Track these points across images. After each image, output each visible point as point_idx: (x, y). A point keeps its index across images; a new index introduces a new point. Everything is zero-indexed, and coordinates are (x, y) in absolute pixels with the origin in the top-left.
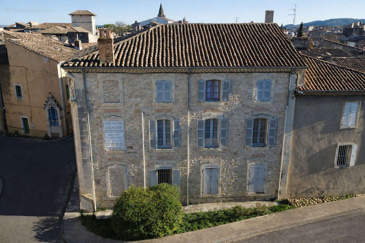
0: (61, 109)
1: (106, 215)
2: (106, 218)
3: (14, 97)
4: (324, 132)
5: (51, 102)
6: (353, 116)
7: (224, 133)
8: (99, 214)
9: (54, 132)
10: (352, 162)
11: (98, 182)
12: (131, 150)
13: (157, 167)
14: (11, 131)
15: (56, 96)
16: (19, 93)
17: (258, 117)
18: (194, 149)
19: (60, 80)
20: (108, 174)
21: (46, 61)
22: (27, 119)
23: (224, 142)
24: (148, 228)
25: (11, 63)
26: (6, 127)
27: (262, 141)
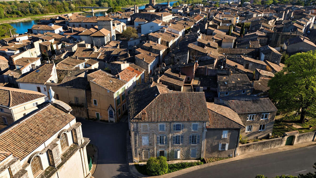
0: (115, 111)
1: (142, 164)
2: (143, 165)
3: (93, 104)
4: (217, 139)
5: (110, 108)
6: (226, 135)
7: (182, 140)
8: (140, 164)
9: (111, 120)
10: (227, 149)
11: (139, 154)
12: (150, 145)
13: (160, 150)
14: (90, 117)
15: (113, 106)
16: (95, 103)
17: (193, 135)
18: (172, 145)
19: (115, 100)
20: (143, 152)
21: (109, 92)
22: (99, 114)
23: (182, 142)
24: (158, 173)
25: (92, 90)
26: (88, 116)
27: (195, 142)
